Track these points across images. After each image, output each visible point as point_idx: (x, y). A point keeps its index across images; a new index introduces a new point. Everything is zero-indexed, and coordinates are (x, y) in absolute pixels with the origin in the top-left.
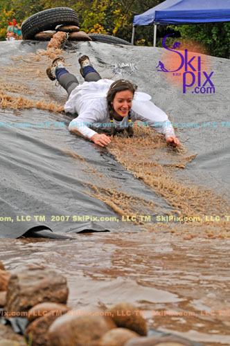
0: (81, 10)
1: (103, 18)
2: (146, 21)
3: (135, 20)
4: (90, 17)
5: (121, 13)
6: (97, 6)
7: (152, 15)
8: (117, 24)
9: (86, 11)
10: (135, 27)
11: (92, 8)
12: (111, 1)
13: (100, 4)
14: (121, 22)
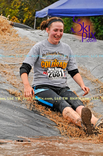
0: (4, 7)
1: (18, 13)
2: (43, 15)
3: (36, 14)
4: (10, 12)
5: (28, 9)
6: (14, 5)
7: (46, 11)
8: (26, 16)
9: (7, 9)
10: (36, 18)
11: (11, 7)
12: (22, 2)
13: (16, 4)
14: (28, 15)
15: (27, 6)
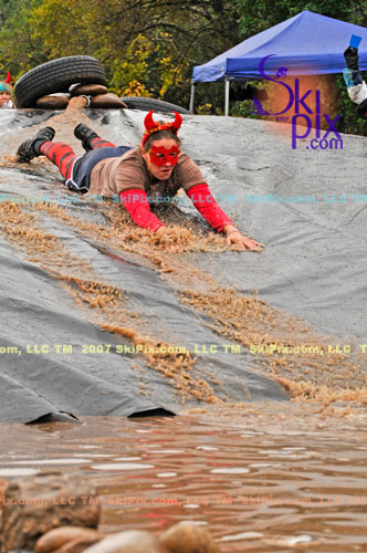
0: (108, 58)
1: (144, 71)
2: (213, 75)
3: (195, 73)
4: (122, 69)
5: (172, 62)
6: (134, 52)
7: (222, 65)
8: (166, 80)
9: (116, 61)
10: (195, 84)
11: (126, 55)
12: (155, 43)
13: (138, 49)
14: (171, 77)
15: (168, 52)
